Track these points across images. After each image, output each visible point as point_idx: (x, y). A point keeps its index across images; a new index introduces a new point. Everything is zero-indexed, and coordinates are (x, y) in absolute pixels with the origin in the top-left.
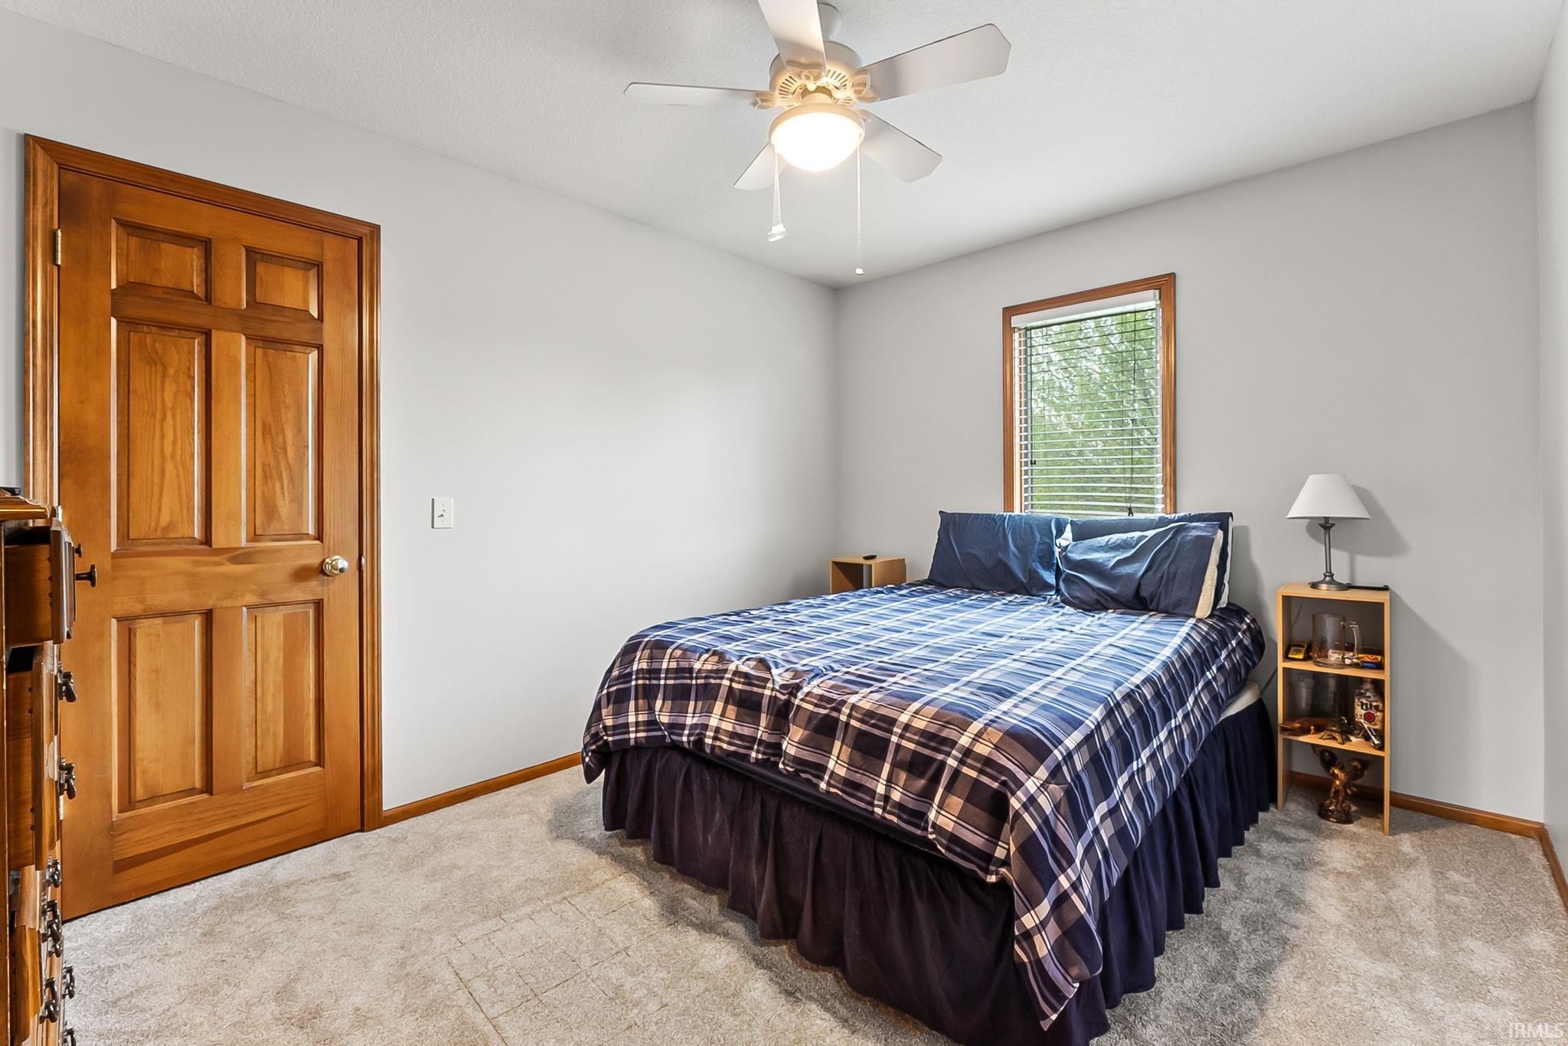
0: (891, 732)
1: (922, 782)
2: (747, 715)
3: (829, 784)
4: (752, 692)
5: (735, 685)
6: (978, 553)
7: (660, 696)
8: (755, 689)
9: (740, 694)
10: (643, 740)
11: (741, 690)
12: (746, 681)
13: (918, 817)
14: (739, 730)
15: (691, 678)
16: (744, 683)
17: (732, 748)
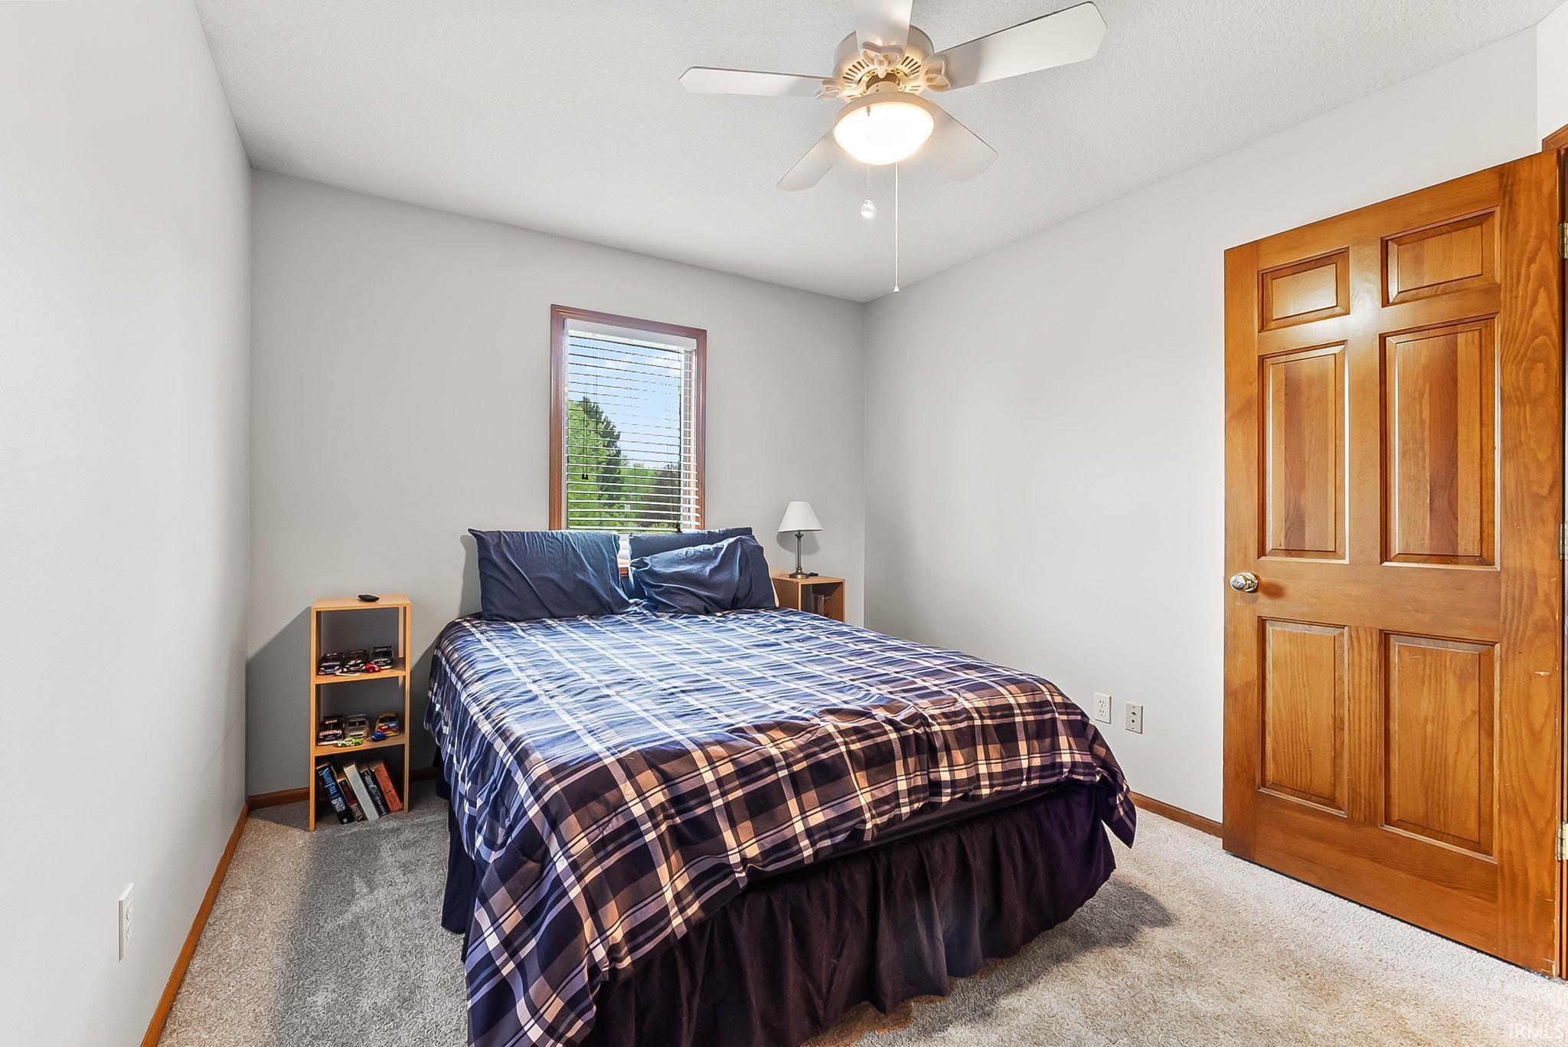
0: (1013, 715)
1: (1048, 740)
2: (880, 772)
3: (991, 786)
4: (877, 744)
5: (853, 747)
6: (552, 576)
7: (723, 824)
8: (879, 739)
9: (864, 753)
10: (701, 914)
11: (862, 749)
12: (860, 736)
13: (1055, 767)
14: (879, 794)
15: (775, 771)
16: (860, 740)
17: (885, 818)
